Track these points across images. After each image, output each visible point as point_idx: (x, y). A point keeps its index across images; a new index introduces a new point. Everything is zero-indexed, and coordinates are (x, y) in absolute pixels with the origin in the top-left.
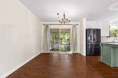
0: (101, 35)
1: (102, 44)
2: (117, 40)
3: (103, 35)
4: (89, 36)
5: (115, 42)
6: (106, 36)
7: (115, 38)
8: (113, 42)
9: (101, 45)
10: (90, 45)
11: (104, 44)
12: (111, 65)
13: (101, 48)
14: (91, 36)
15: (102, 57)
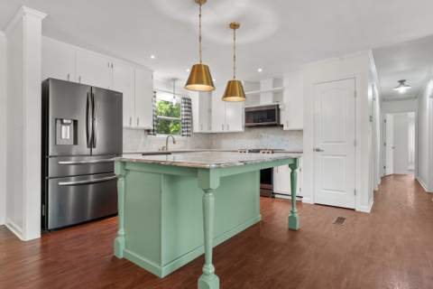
0: (125, 124)
1: (124, 163)
2: (174, 142)
3: (134, 125)
4: (62, 123)
5: (169, 150)
6: (141, 130)
7: (170, 138)
8: (165, 151)
9: (118, 169)
10: (72, 170)
11: (131, 162)
12: (160, 271)
13: (121, 184)
14: (75, 123)
15: (121, 231)
